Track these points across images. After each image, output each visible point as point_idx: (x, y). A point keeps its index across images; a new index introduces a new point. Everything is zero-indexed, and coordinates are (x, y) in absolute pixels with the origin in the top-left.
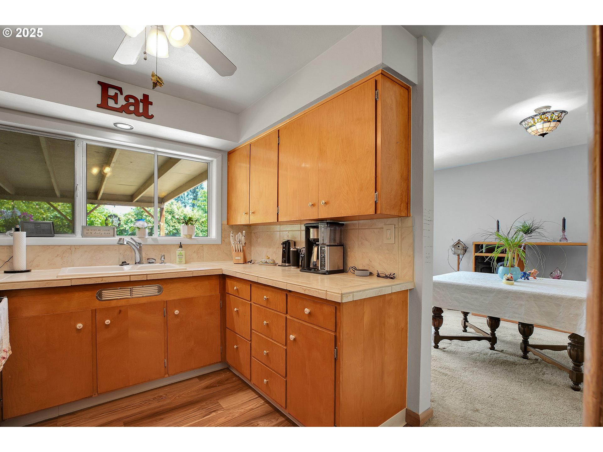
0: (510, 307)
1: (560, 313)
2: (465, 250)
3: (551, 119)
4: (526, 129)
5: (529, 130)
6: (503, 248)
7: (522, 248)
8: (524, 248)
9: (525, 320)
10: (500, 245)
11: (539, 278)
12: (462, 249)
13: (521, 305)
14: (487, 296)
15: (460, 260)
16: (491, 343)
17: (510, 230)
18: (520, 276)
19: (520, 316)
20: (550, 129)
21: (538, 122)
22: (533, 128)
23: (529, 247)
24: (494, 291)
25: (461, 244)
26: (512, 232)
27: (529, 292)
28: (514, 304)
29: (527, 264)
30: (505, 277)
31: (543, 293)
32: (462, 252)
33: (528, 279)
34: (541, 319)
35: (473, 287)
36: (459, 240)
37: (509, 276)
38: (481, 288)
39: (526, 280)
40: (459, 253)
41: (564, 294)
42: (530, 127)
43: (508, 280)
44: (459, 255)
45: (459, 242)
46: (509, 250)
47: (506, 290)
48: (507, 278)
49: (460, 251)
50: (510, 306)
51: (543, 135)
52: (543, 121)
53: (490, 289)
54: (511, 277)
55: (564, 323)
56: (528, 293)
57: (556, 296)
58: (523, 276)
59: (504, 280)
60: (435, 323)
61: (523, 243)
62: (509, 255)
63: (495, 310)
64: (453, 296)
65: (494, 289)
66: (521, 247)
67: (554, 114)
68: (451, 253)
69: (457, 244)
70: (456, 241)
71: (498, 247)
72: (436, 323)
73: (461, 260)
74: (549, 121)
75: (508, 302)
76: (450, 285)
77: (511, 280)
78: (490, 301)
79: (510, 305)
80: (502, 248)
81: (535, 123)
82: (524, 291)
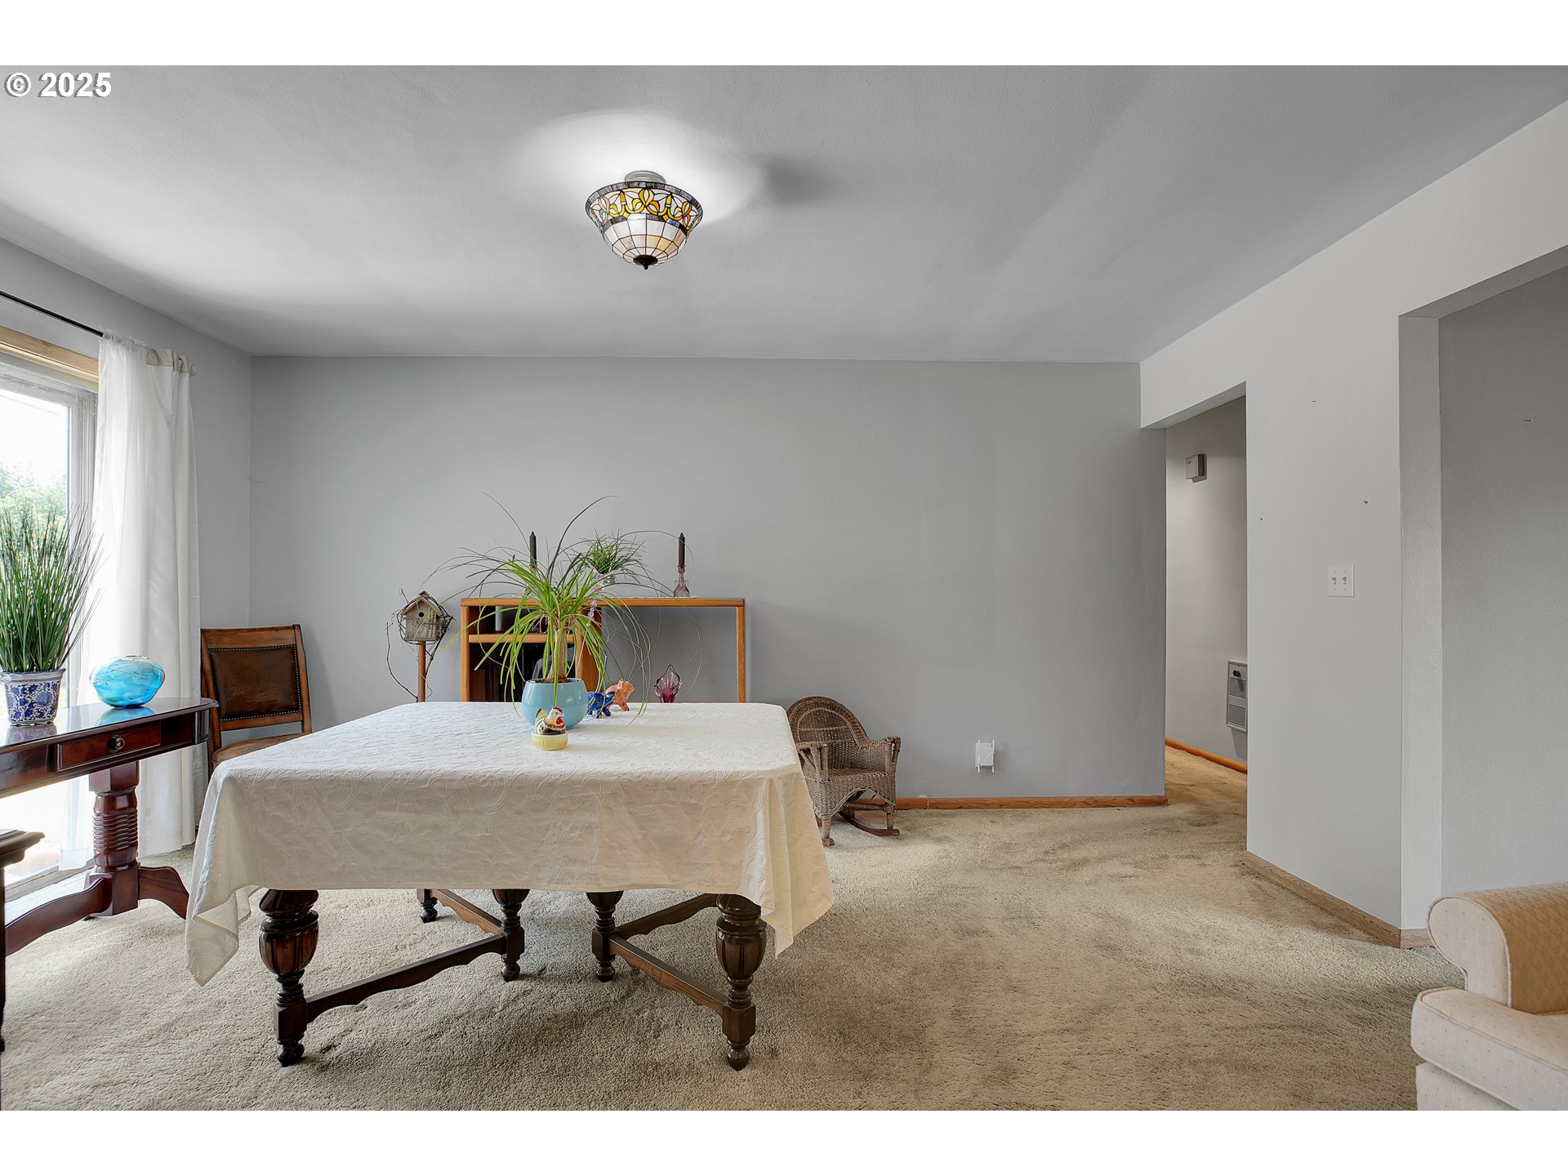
0: (555, 843)
1: (699, 833)
2: (442, 625)
3: (667, 213)
4: (603, 227)
5: (612, 233)
6: (537, 617)
7: (591, 614)
8: (597, 616)
9: (602, 882)
10: (527, 607)
11: (638, 705)
12: (431, 623)
13: (589, 827)
14: (477, 812)
15: (428, 657)
16: (505, 956)
17: (557, 555)
18: (586, 707)
19: (586, 870)
20: (663, 245)
21: (634, 210)
22: (621, 228)
23: (609, 610)
24: (501, 788)
25: (428, 606)
26: (563, 563)
27: (611, 775)
28: (567, 829)
29: (604, 667)
30: (540, 724)
31: (650, 773)
32: (432, 632)
33: (608, 714)
34: (649, 865)
35: (424, 781)
36: (424, 592)
37: (551, 717)
38: (453, 780)
39: (604, 720)
40: (423, 635)
41: (705, 768)
42: (614, 221)
43: (548, 731)
44: (423, 644)
45: (423, 601)
46: (554, 622)
47: (541, 779)
48: (544, 725)
49: (426, 629)
50: (555, 839)
51: (646, 261)
52: (645, 211)
53: (484, 781)
54: (559, 721)
55: (709, 865)
56: (607, 779)
57: (687, 777)
58: (595, 706)
59: (537, 735)
60: (280, 953)
61: (592, 599)
62: (553, 640)
63: (506, 862)
64: (346, 830)
65: (501, 780)
66: (586, 612)
67: (672, 197)
68: (396, 635)
69: (416, 608)
70: (414, 596)
71: (524, 613)
72: (285, 953)
73: (432, 659)
74: (661, 219)
75: (548, 822)
76: (331, 782)
77: (559, 733)
78: (486, 830)
79: (554, 835)
80: (531, 617)
81: (626, 210)
82: (597, 773)
